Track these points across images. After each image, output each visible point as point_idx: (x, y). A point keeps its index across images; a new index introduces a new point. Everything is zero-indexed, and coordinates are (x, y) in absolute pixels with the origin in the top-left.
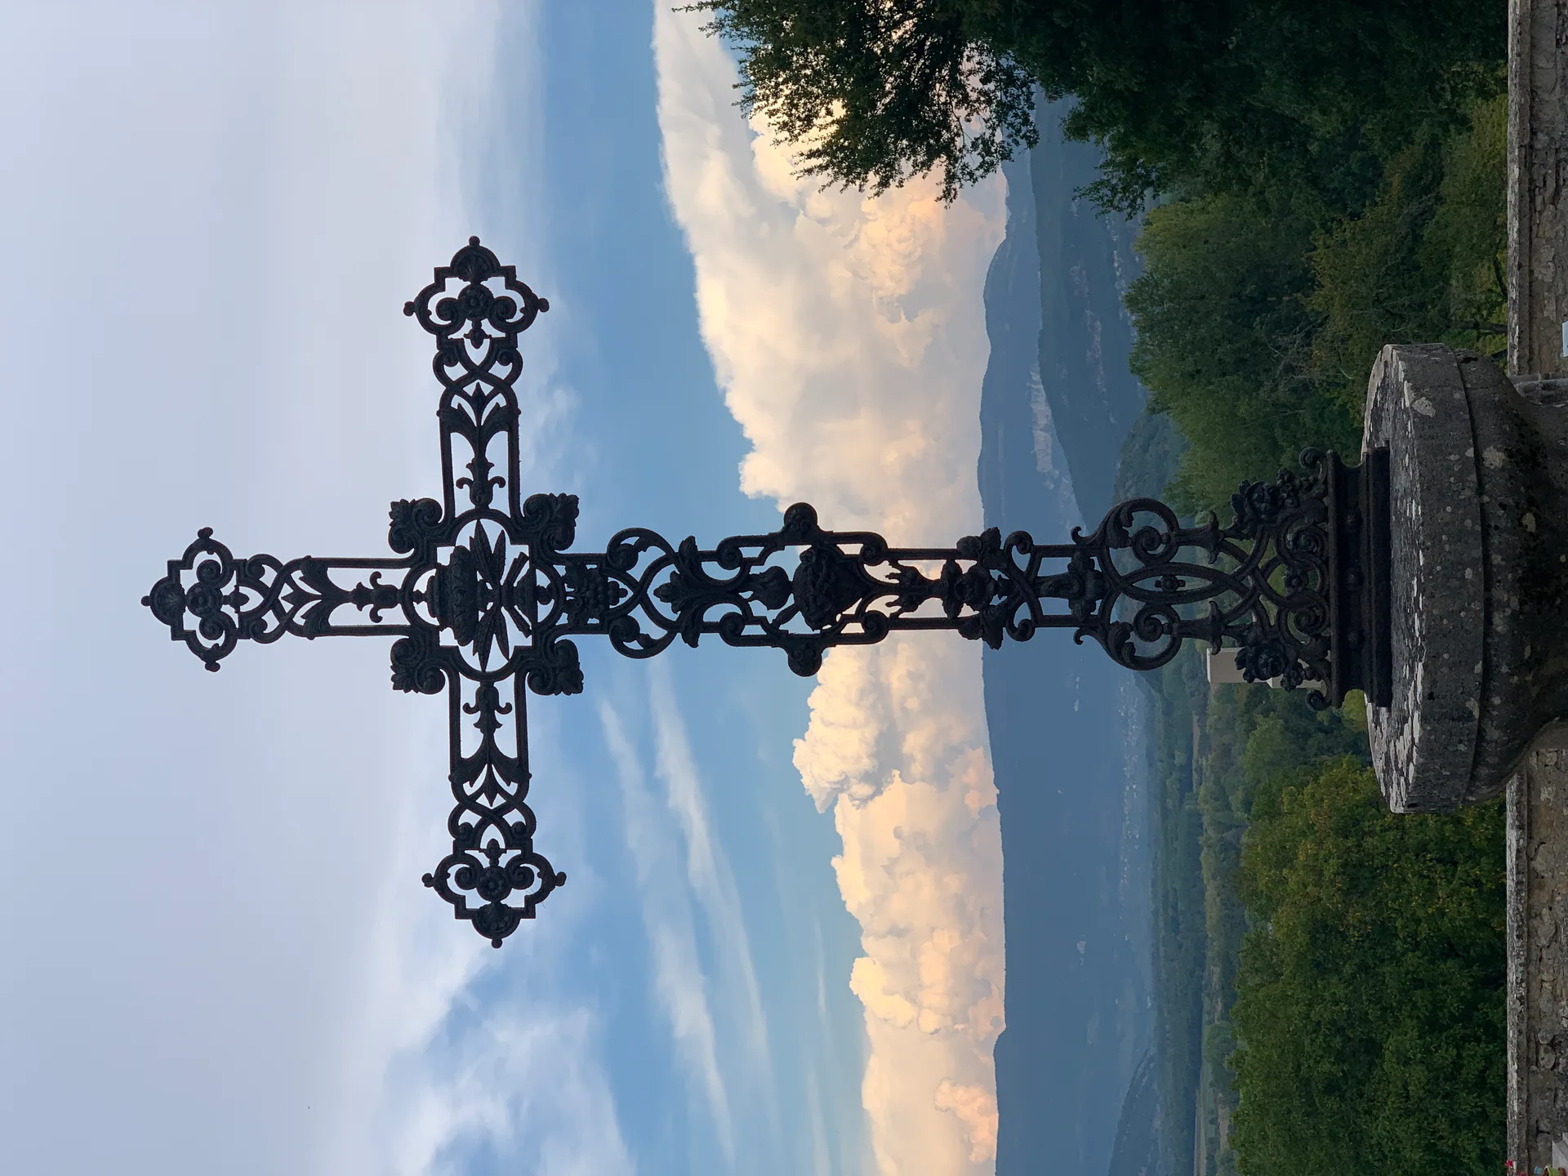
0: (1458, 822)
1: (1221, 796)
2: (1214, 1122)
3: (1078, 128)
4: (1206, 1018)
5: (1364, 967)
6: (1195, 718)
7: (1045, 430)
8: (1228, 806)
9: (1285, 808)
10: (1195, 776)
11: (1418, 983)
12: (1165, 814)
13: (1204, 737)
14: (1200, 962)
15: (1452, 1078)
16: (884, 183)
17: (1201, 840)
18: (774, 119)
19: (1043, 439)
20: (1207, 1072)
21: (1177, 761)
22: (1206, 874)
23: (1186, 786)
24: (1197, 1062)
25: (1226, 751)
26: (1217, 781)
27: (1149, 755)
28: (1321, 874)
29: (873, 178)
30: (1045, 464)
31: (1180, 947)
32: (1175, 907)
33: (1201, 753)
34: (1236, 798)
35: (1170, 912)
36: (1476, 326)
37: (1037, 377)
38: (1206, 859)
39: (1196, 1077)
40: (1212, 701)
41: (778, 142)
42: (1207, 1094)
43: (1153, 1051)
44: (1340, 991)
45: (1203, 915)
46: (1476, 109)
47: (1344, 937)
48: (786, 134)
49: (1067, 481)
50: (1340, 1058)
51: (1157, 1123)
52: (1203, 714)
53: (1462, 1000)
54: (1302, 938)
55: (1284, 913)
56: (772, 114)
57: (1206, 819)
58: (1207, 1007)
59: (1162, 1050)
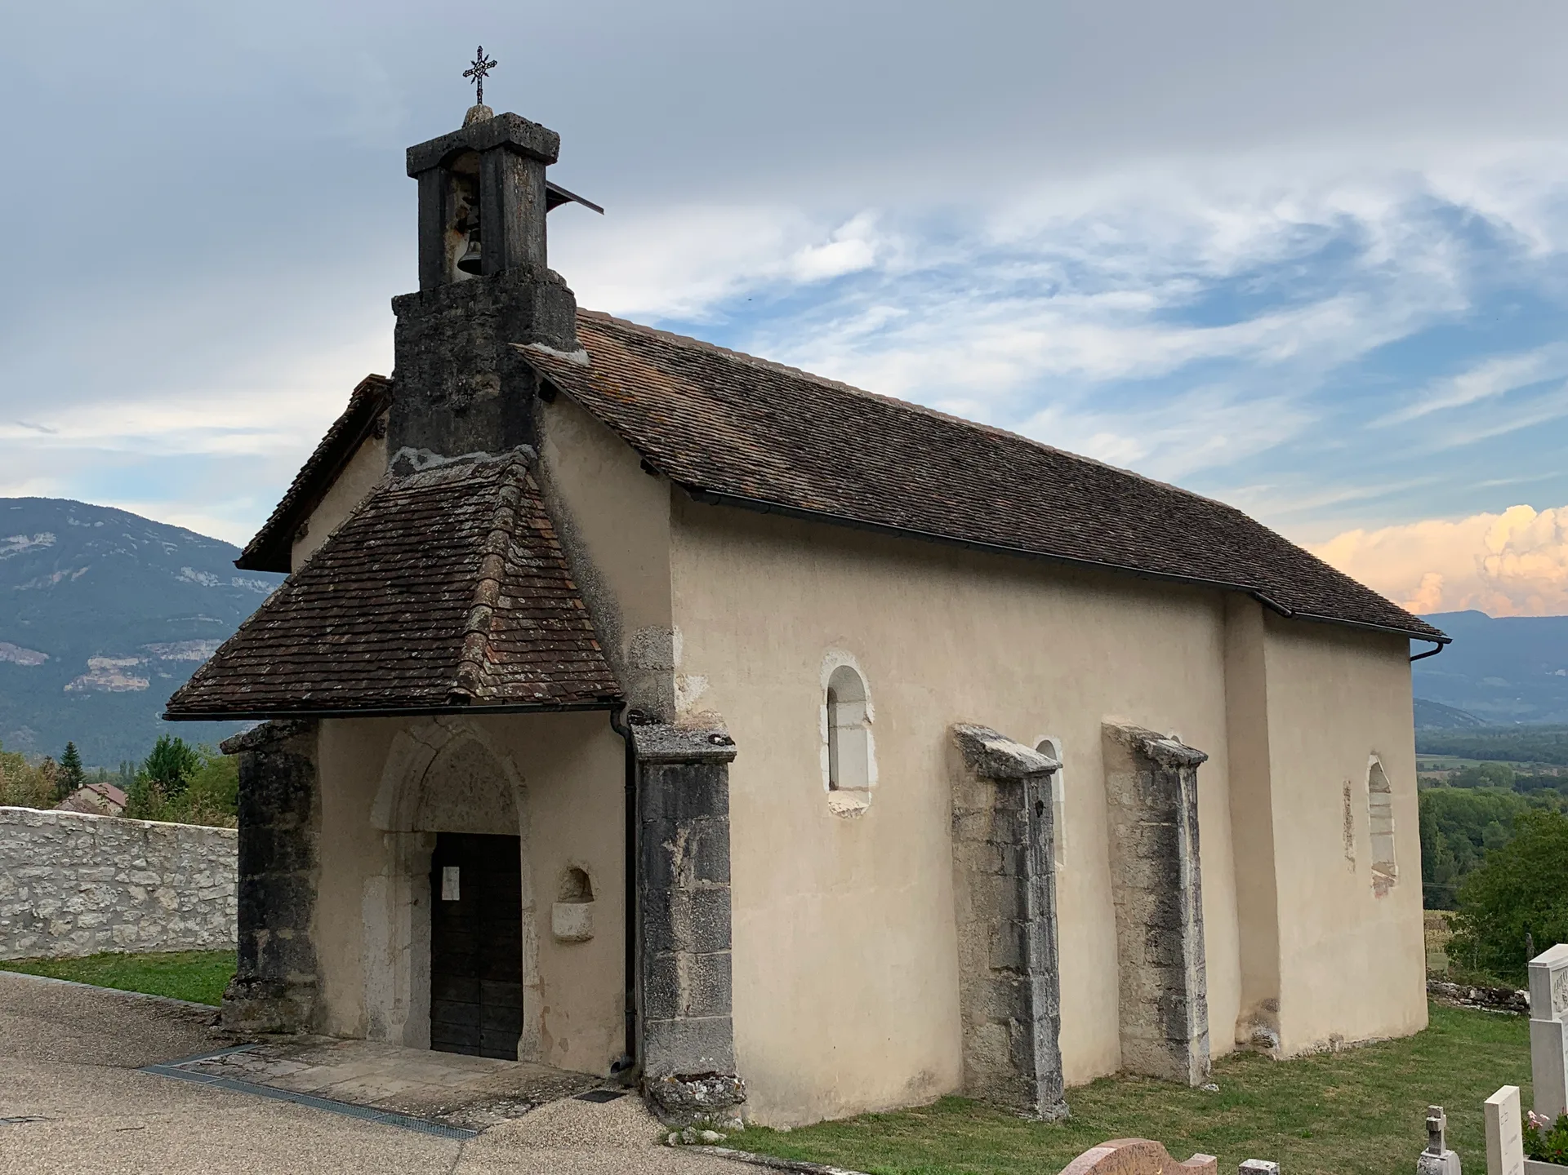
2: (1436, 768)
4: (1515, 764)
14: (1558, 761)
20: (1475, 764)
24: (1478, 757)
39: (1468, 755)
42: (1456, 763)
43: (1484, 726)
51: (1428, 727)
58: (1523, 765)
59: (1485, 731)
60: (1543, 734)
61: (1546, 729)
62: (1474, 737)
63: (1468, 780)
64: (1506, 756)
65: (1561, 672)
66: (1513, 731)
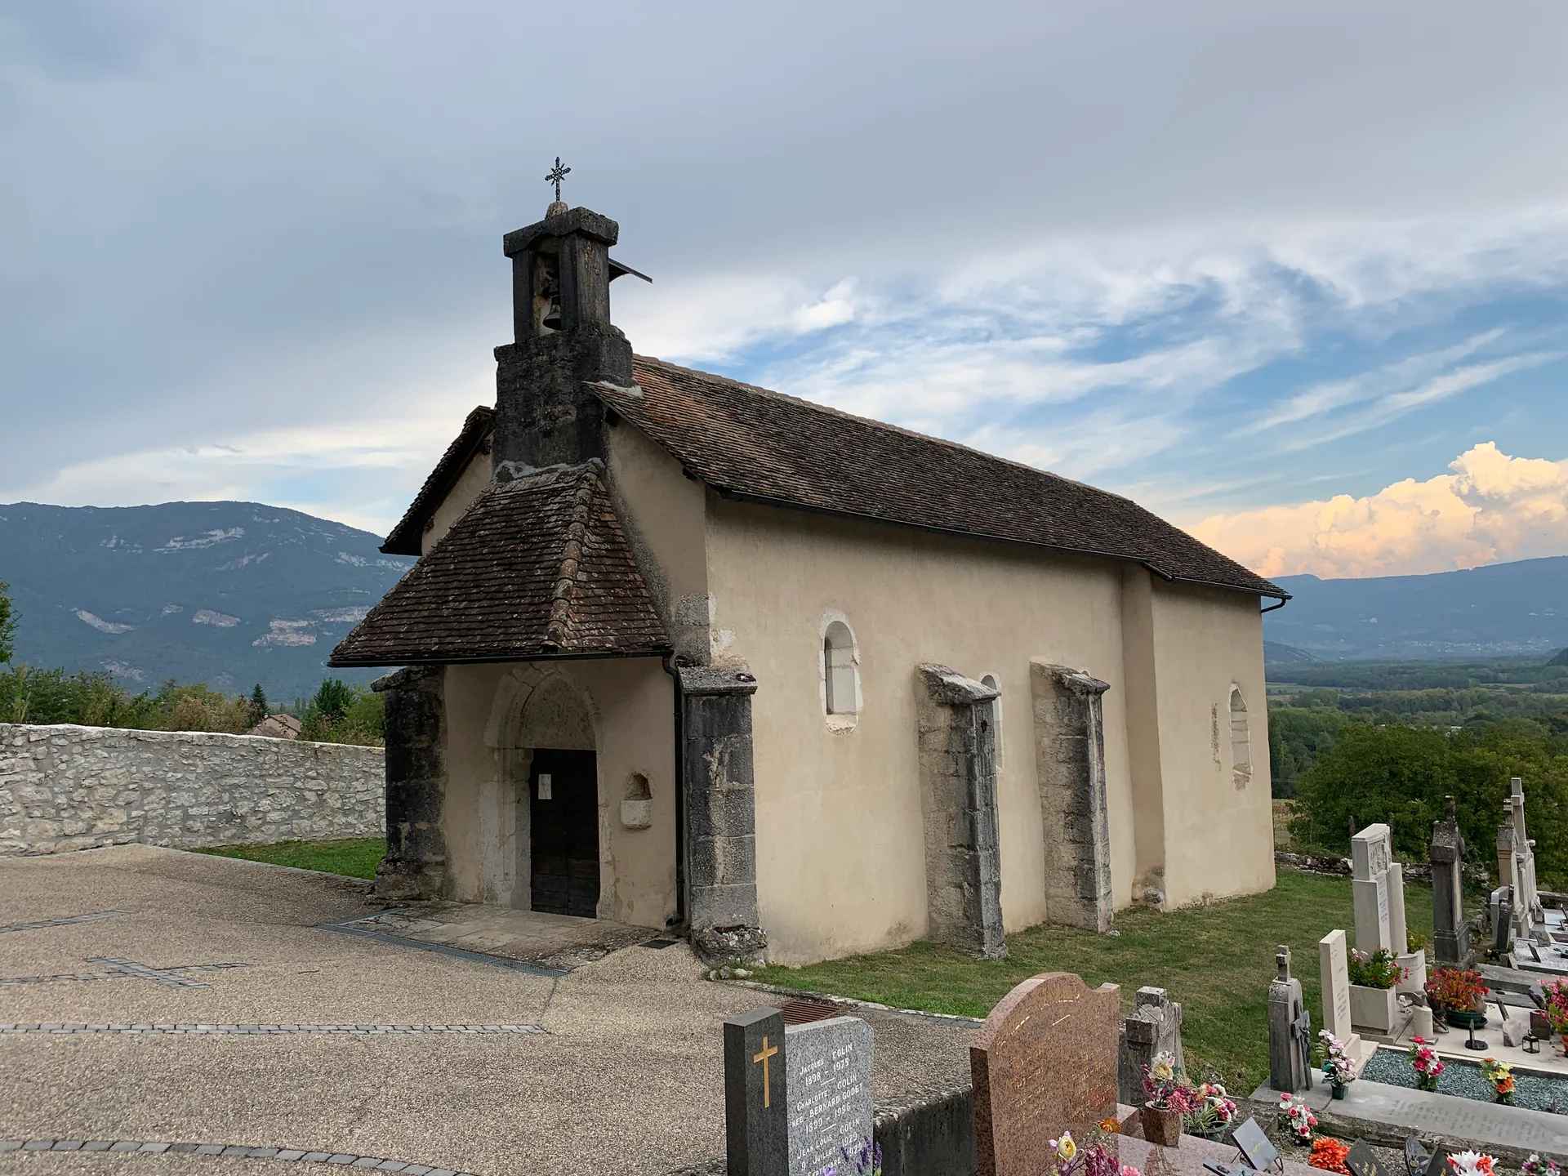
1: (1481, 700)
2: (1280, 693)
4: (1339, 689)
6: (1532, 685)
8: (1475, 704)
10: (1492, 685)
12: (1466, 667)
13: (1519, 691)
14: (1371, 687)
17: (1452, 688)
20: (1309, 690)
21: (1501, 675)
22: (1429, 691)
23: (1485, 679)
24: (1312, 684)
25: (1514, 703)
26: (1491, 698)
27: (1503, 658)
31: (1381, 676)
32: (1404, 673)
33: (1506, 688)
34: (1482, 709)
35: (1400, 670)
38: (1438, 691)
39: (1304, 683)
40: (1546, 696)
42: (1295, 689)
43: (1316, 660)
45: (1401, 688)
52: (1536, 691)
57: (1464, 691)
58: (1345, 690)
59: (1316, 665)
60: (1361, 666)
61: (1362, 663)
62: (1309, 669)
63: (1304, 702)
64: (1333, 684)
65: (1374, 620)
66: (1339, 665)
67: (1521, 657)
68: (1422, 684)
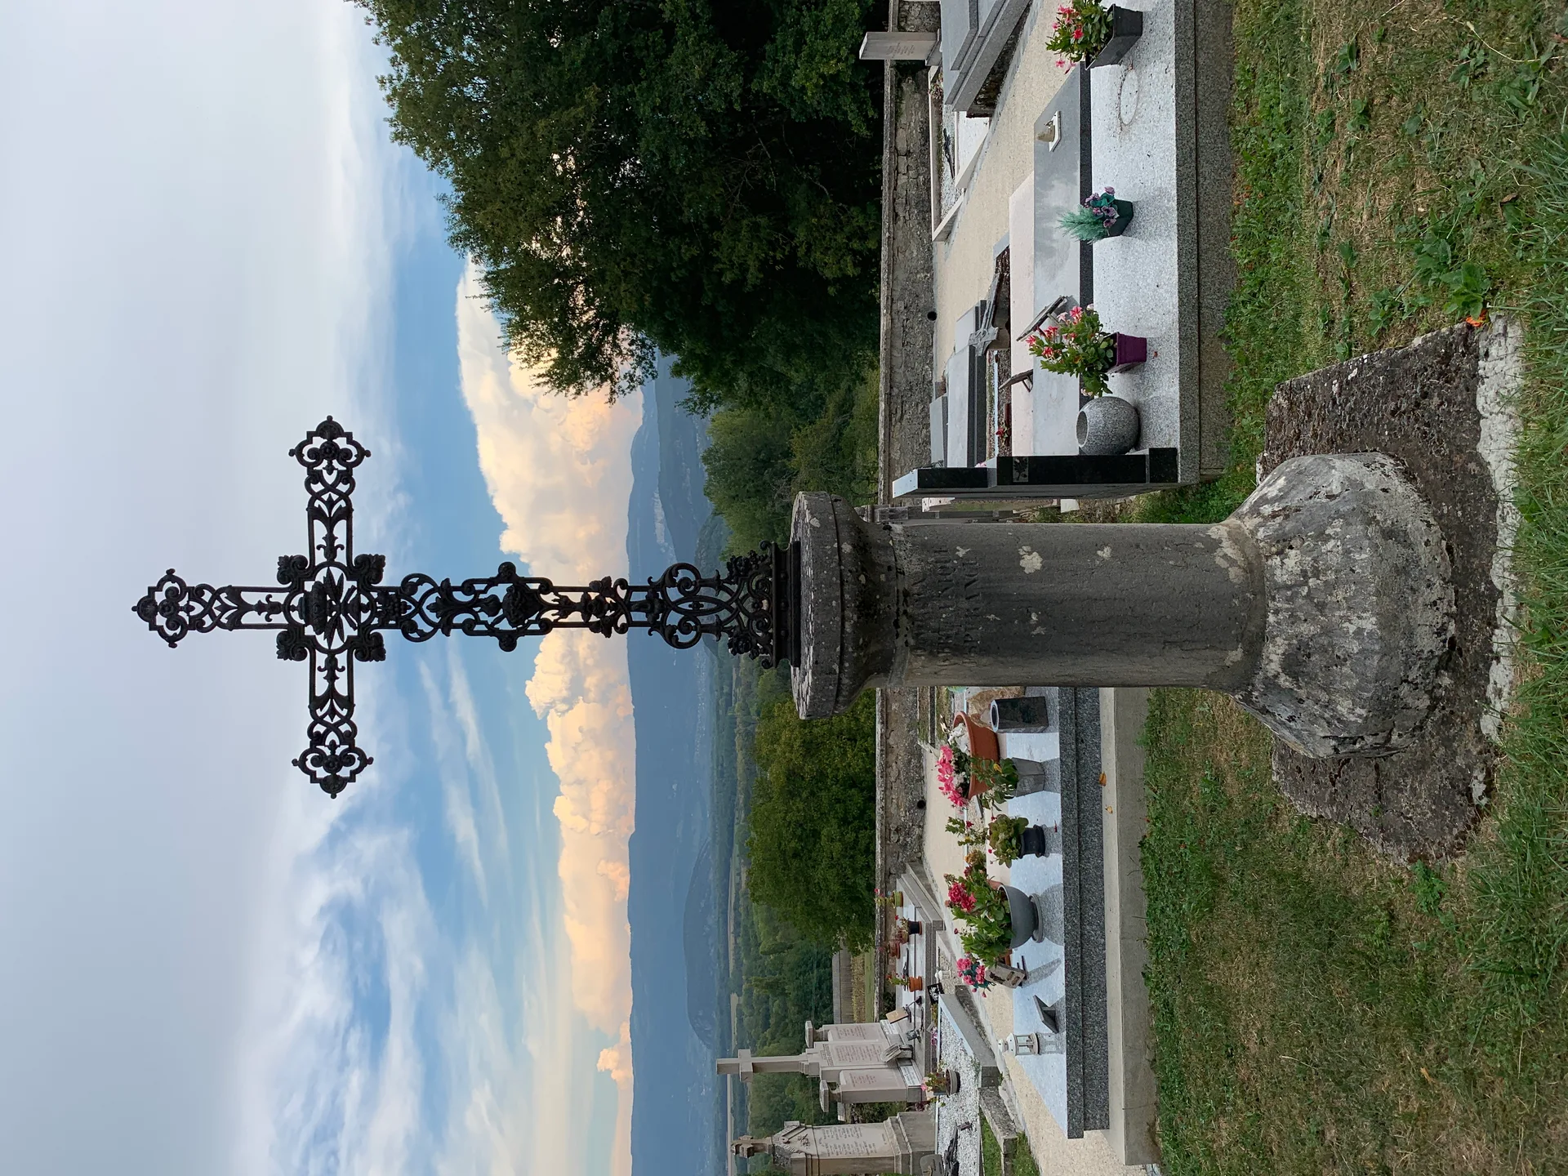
0: (857, 720)
1: (746, 709)
2: (739, 874)
3: (677, 371)
4: (736, 821)
5: (812, 794)
6: (733, 670)
7: (660, 522)
8: (749, 713)
9: (776, 714)
10: (733, 698)
11: (838, 801)
12: (718, 718)
13: (738, 679)
14: (734, 793)
15: (853, 848)
16: (578, 393)
17: (736, 731)
18: (519, 356)
19: (660, 527)
20: (736, 847)
21: (725, 691)
22: (737, 748)
23: (729, 703)
24: (731, 844)
25: (749, 685)
26: (744, 701)
27: (711, 688)
28: (792, 747)
29: (572, 390)
30: (661, 540)
31: (724, 785)
32: (722, 765)
33: (736, 687)
34: (753, 710)
35: (720, 768)
36: (868, 479)
37: (657, 495)
38: (738, 740)
39: (730, 852)
41: (522, 368)
42: (736, 861)
43: (710, 839)
44: (801, 806)
45: (735, 769)
46: (867, 373)
47: (803, 778)
48: (526, 364)
49: (672, 548)
50: (800, 839)
51: (711, 876)
52: (738, 667)
53: (859, 808)
54: (783, 779)
55: (774, 767)
56: (518, 353)
57: (738, 720)
58: (737, 816)
59: (714, 839)
60: (716, 801)
61: (713, 799)
62: (717, 846)
64: (731, 825)
65: (674, 787)
66: (714, 820)
67: (711, 674)
68: (731, 751)
